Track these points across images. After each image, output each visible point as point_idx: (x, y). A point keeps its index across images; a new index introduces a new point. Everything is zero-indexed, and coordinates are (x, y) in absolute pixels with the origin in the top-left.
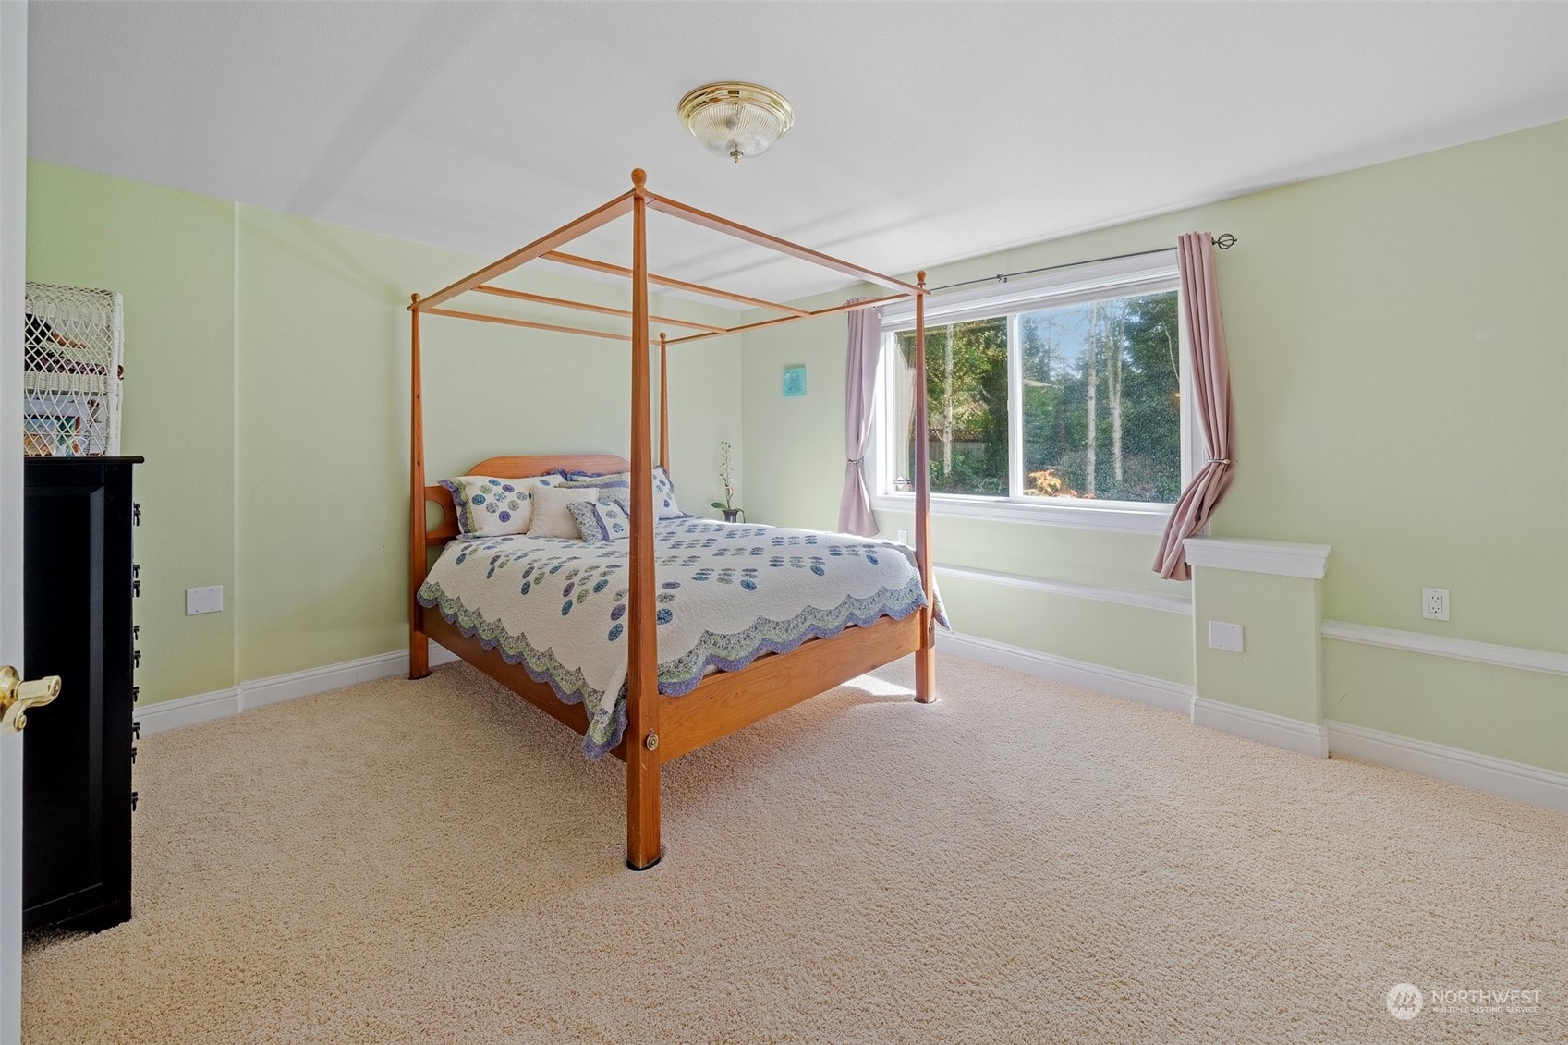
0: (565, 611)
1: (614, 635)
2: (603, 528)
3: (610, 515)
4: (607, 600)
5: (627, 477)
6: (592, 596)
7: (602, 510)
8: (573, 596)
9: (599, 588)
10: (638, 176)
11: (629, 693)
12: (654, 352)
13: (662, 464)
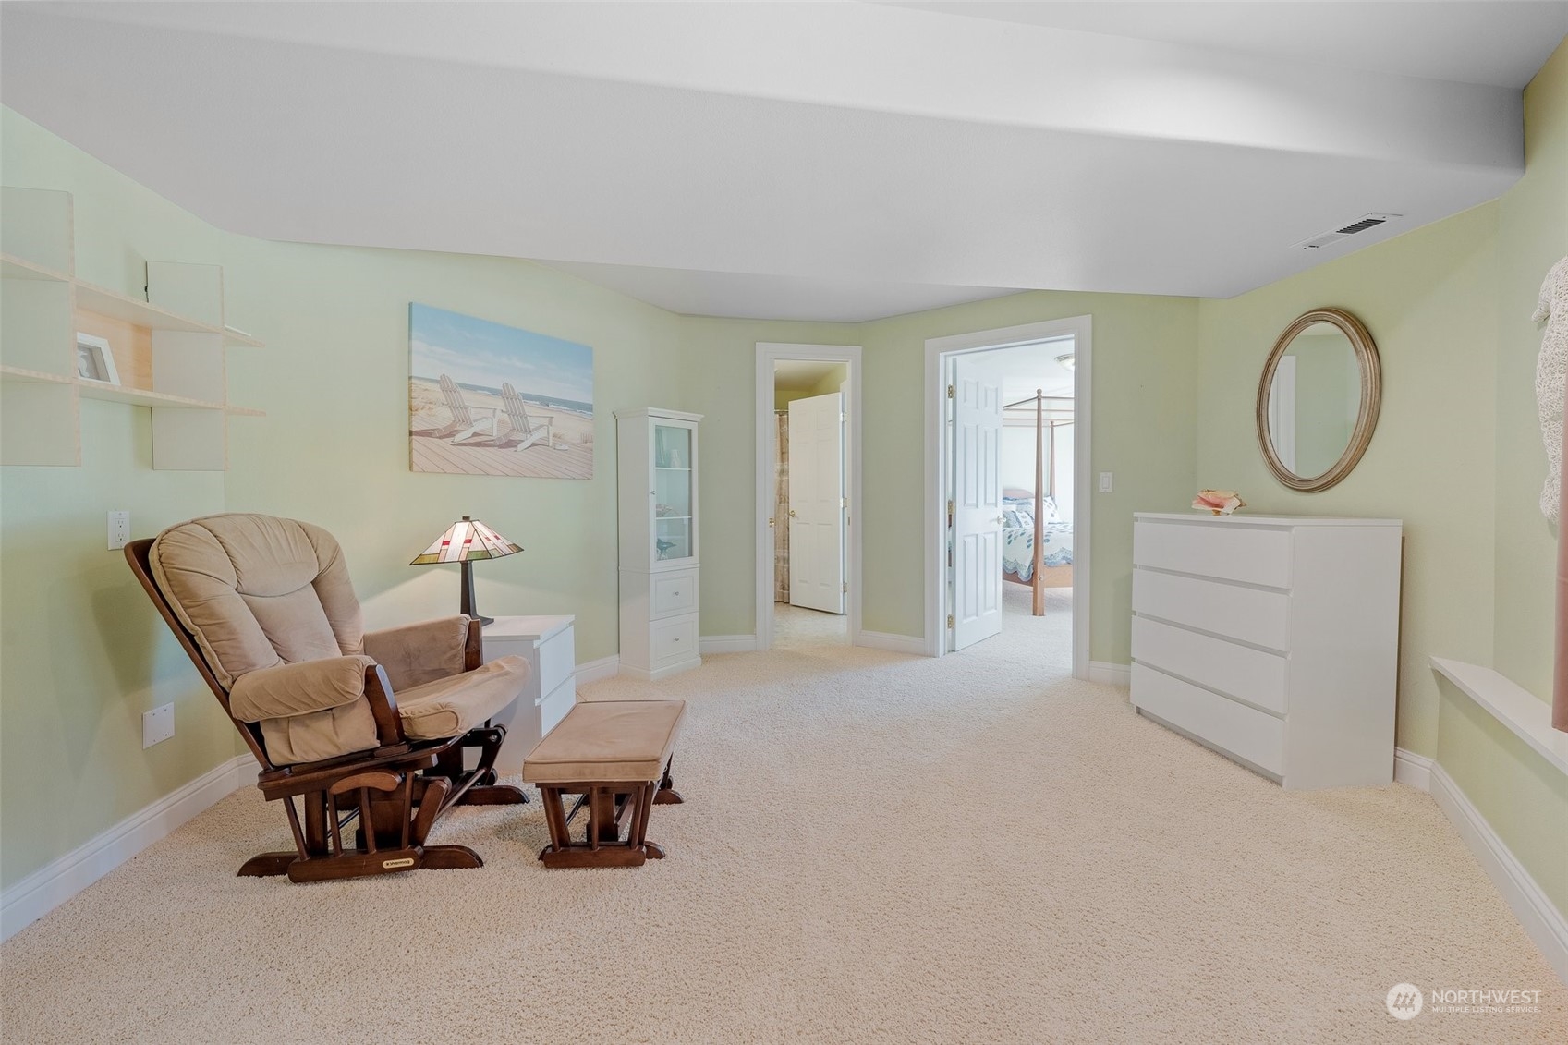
0: (1009, 543)
1: (1028, 547)
2: (1019, 522)
3: (1023, 517)
4: (1026, 537)
5: (1033, 501)
6: (1019, 537)
7: (1019, 515)
8: (1012, 538)
9: (1022, 534)
10: (1039, 392)
11: (1034, 563)
12: (1045, 432)
13: (1051, 495)
